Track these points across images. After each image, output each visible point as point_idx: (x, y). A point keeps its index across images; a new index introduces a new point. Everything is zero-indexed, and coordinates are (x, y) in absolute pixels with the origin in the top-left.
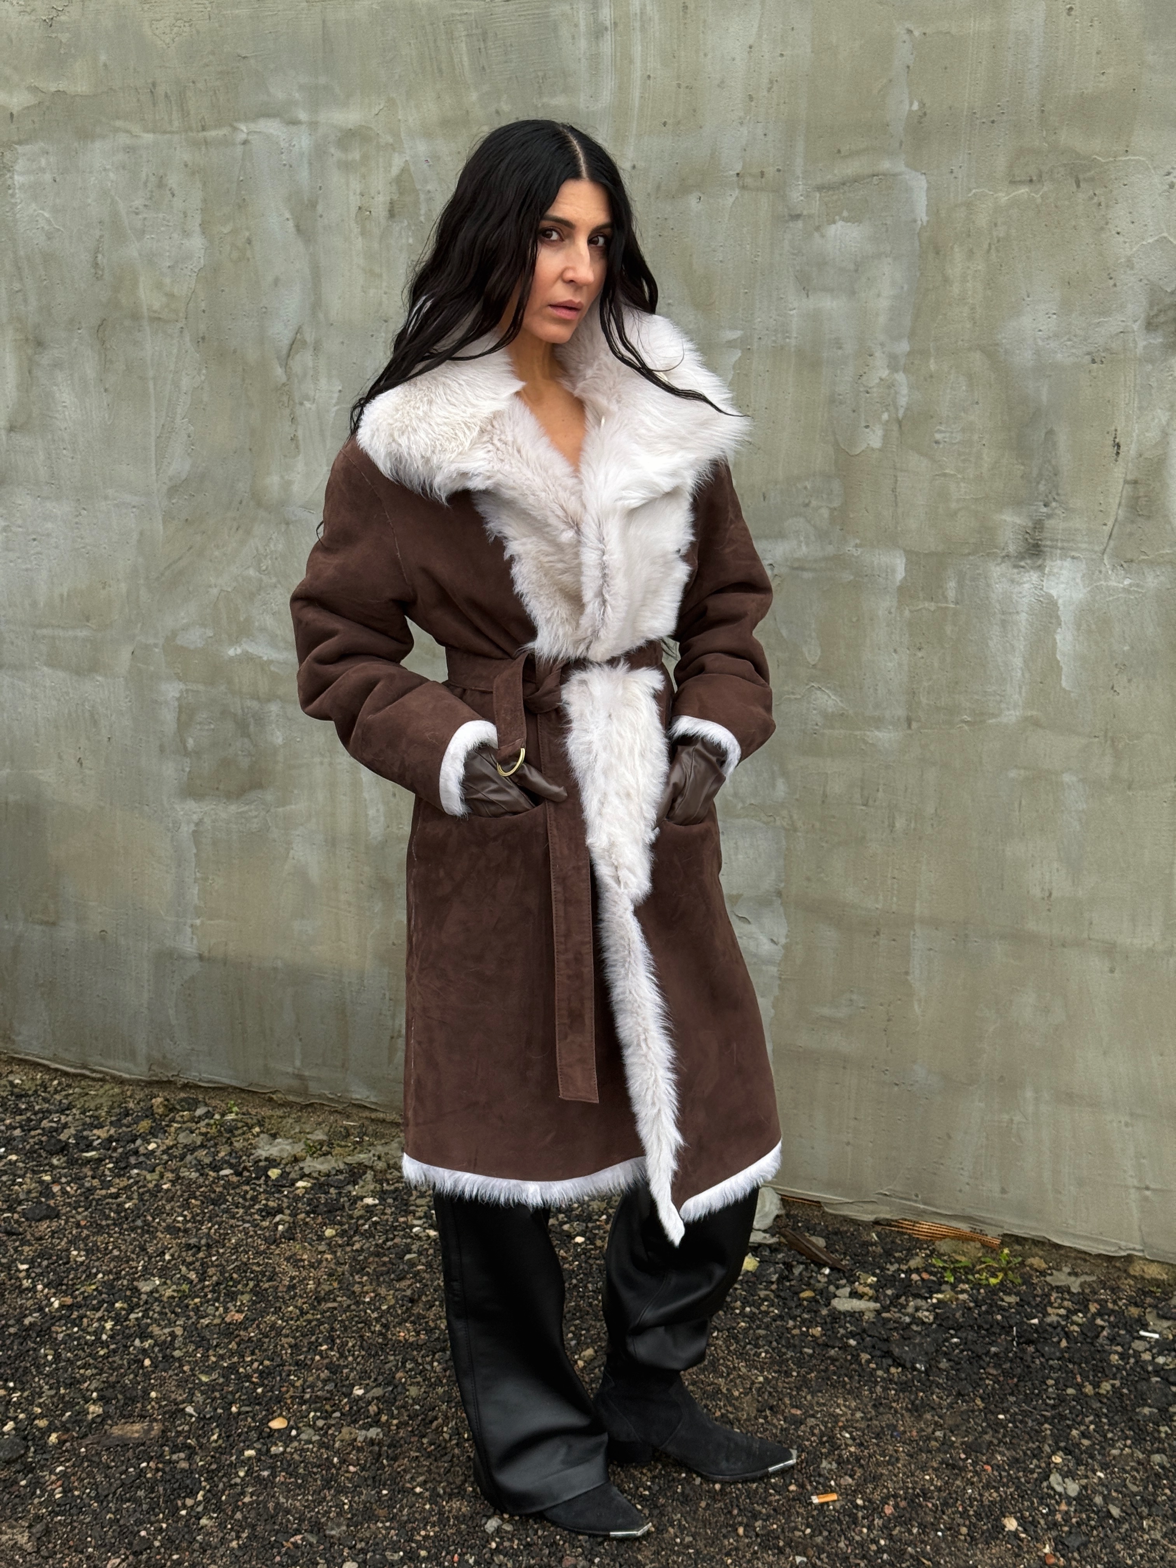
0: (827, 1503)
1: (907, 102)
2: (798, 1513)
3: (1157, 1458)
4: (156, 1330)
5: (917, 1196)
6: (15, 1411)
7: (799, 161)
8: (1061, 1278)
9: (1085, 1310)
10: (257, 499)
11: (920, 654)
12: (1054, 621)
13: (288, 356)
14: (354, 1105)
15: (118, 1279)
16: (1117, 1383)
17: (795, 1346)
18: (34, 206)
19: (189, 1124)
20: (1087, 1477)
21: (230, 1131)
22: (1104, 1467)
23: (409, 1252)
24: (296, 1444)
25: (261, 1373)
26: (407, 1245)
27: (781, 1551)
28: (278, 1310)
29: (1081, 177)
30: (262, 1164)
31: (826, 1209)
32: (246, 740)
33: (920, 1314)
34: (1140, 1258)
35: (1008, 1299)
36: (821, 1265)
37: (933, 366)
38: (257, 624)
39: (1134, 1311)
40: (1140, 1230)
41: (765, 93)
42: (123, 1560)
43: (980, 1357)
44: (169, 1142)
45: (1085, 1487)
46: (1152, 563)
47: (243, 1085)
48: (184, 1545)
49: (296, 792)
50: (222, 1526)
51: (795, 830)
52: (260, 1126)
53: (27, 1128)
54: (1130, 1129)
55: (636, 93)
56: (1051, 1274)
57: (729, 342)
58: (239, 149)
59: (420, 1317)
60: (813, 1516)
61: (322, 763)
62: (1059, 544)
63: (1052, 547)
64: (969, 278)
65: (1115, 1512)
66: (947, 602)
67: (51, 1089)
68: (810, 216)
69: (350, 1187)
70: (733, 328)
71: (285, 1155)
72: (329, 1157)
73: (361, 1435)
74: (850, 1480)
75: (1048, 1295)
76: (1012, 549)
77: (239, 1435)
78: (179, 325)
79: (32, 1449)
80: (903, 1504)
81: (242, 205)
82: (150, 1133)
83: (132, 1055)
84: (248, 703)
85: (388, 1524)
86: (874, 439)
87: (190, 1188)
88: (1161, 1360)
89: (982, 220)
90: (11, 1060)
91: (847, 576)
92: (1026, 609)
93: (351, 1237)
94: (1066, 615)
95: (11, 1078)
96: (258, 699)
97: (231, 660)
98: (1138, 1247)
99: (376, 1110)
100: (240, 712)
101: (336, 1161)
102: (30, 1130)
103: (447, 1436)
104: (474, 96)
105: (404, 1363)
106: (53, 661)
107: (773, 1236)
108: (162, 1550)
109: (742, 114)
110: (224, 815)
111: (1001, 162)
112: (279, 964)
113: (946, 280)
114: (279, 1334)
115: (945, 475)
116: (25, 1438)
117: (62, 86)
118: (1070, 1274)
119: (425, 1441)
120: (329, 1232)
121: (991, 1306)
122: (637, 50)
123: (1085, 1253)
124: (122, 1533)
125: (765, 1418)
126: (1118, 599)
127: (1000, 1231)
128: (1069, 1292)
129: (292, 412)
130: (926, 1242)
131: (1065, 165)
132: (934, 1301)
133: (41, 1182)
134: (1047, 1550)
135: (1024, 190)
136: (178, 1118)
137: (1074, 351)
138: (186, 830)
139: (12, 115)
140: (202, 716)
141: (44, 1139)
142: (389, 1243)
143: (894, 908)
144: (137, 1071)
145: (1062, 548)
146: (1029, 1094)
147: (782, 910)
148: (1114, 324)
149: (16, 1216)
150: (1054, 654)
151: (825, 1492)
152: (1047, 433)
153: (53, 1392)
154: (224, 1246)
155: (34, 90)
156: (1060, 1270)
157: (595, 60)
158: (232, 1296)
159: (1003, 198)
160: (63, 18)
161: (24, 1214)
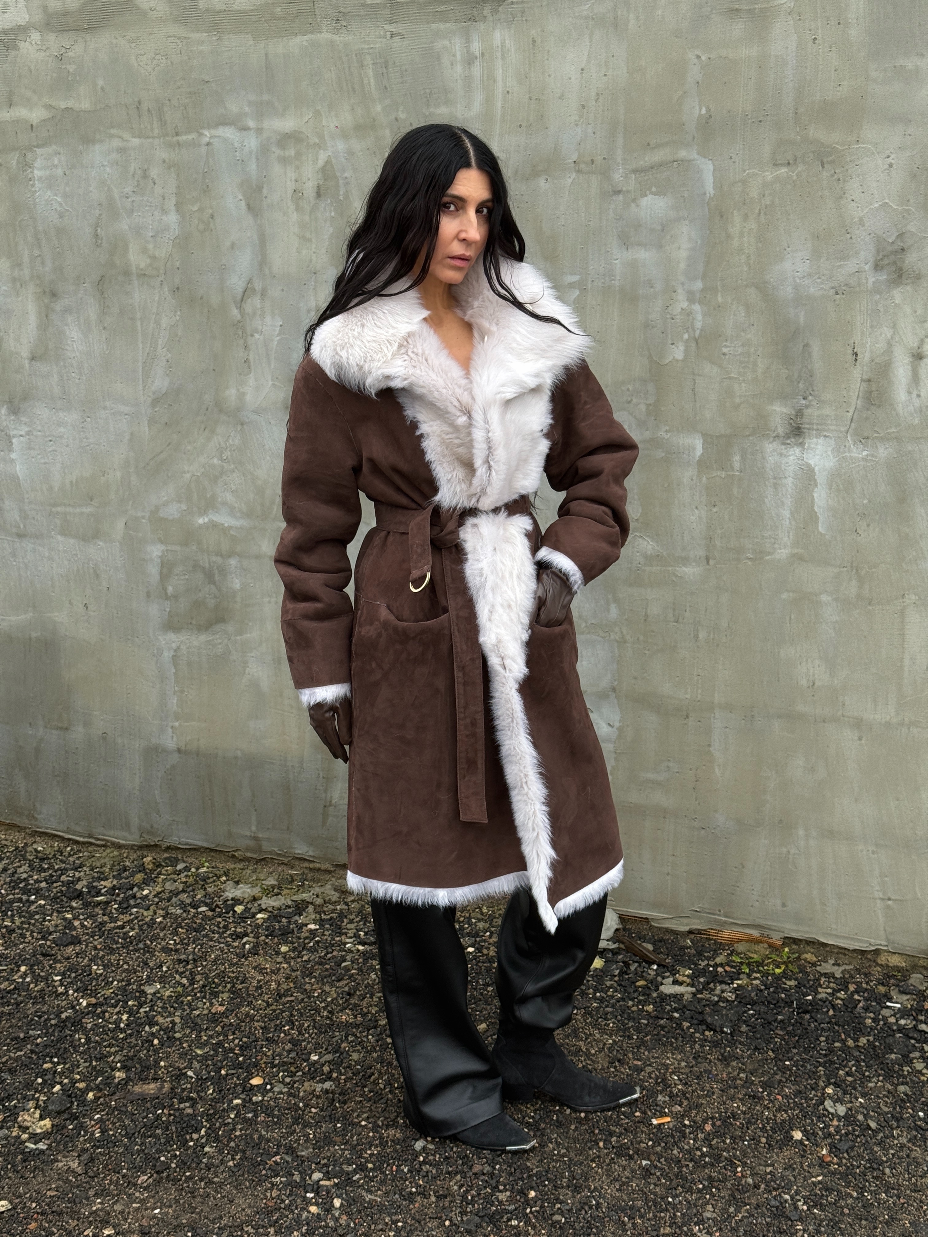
0: (663, 1124)
1: (697, 108)
2: (642, 1131)
3: (902, 1088)
4: (160, 1020)
5: (720, 911)
6: (61, 1078)
7: (619, 152)
8: (827, 967)
9: (846, 989)
10: (219, 406)
11: (715, 510)
12: (812, 483)
13: (242, 300)
14: (297, 858)
15: (129, 984)
16: (871, 1038)
17: (634, 1019)
18: (49, 193)
19: (172, 876)
20: (851, 1102)
21: (204, 880)
22: (863, 1095)
23: (345, 961)
24: (270, 1094)
25: (241, 1047)
26: (342, 956)
27: (631, 1157)
28: (250, 1004)
29: (825, 160)
30: (229, 903)
31: (653, 924)
32: (212, 586)
33: (725, 995)
34: (885, 951)
35: (789, 983)
36: (650, 963)
37: (720, 299)
38: (220, 499)
39: (882, 989)
40: (885, 930)
41: (594, 103)
42: (150, 1177)
43: (770, 1023)
44: (159, 889)
45: (850, 1109)
46: (882, 439)
47: (211, 846)
48: (194, 1165)
49: (250, 624)
50: (221, 1152)
51: (625, 642)
52: (226, 876)
53: (50, 881)
54: (876, 856)
55: (499, 104)
56: (820, 965)
57: (570, 284)
58: (204, 150)
59: (356, 1005)
60: (653, 1133)
61: (270, 602)
62: (815, 427)
63: (809, 429)
64: (745, 234)
65: (873, 1125)
66: (733, 470)
67: (66, 854)
68: (628, 191)
69: (297, 918)
70: (574, 274)
71: (247, 896)
72: (280, 896)
73: (319, 1087)
74: (679, 1108)
75: (818, 980)
76: (780, 431)
77: (228, 1090)
78: (160, 279)
79: (76, 1103)
80: (718, 1123)
81: (206, 190)
82: (144, 883)
83: (127, 826)
84: (214, 558)
85: (343, 1147)
86: (678, 352)
87: (177, 922)
88: (902, 1022)
89: (754, 193)
90: (35, 833)
91: (660, 454)
92: (791, 475)
93: (301, 952)
94: (821, 478)
95: (35, 846)
96: (221, 556)
97: (201, 526)
98: (883, 943)
99: (313, 862)
100: (207, 565)
101: (286, 899)
102: (52, 883)
103: (382, 1086)
104: (379, 108)
105: (346, 1037)
106: (65, 531)
107: (615, 943)
108: (178, 1170)
109: (577, 118)
110: (196, 643)
111: (767, 151)
112: (239, 753)
113: (729, 237)
114: (252, 1020)
115: (730, 378)
116: (70, 1096)
117: (70, 104)
118: (833, 965)
119: (366, 1089)
120: (284, 949)
121: (777, 988)
122: (499, 73)
123: (845, 949)
124: (148, 1158)
125: (615, 1067)
126: (858, 466)
127: (782, 935)
128: (834, 977)
129: (245, 341)
130: (728, 945)
131: (813, 152)
132: (735, 985)
133: (65, 919)
134: (824, 1152)
135: (783, 170)
136: (163, 872)
137: (823, 286)
138: (167, 655)
139: (32, 126)
140: (179, 569)
141: (64, 889)
142: (329, 956)
143: (699, 697)
144: (132, 838)
145: (817, 430)
146: (801, 832)
147: (616, 701)
148: (851, 266)
149: (48, 943)
150: (813, 507)
151: (662, 1116)
152: (804, 346)
153: (87, 1064)
154: (206, 960)
155: (48, 107)
156: (826, 962)
157: (468, 81)
158: (215, 995)
159: (769, 176)
160: (70, 54)
161: (54, 941)
